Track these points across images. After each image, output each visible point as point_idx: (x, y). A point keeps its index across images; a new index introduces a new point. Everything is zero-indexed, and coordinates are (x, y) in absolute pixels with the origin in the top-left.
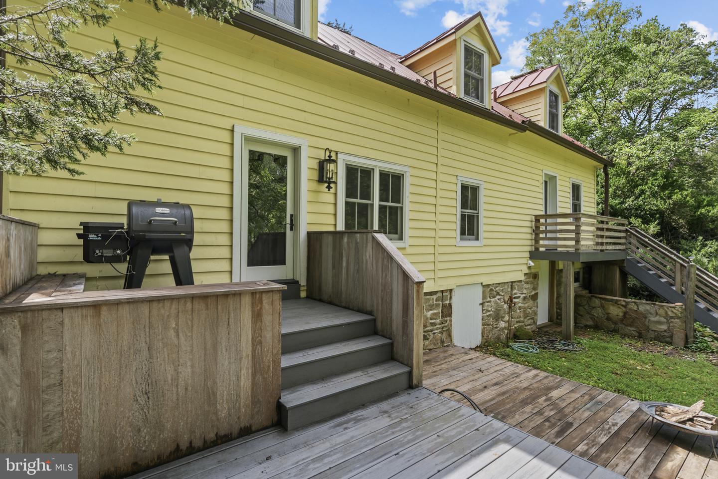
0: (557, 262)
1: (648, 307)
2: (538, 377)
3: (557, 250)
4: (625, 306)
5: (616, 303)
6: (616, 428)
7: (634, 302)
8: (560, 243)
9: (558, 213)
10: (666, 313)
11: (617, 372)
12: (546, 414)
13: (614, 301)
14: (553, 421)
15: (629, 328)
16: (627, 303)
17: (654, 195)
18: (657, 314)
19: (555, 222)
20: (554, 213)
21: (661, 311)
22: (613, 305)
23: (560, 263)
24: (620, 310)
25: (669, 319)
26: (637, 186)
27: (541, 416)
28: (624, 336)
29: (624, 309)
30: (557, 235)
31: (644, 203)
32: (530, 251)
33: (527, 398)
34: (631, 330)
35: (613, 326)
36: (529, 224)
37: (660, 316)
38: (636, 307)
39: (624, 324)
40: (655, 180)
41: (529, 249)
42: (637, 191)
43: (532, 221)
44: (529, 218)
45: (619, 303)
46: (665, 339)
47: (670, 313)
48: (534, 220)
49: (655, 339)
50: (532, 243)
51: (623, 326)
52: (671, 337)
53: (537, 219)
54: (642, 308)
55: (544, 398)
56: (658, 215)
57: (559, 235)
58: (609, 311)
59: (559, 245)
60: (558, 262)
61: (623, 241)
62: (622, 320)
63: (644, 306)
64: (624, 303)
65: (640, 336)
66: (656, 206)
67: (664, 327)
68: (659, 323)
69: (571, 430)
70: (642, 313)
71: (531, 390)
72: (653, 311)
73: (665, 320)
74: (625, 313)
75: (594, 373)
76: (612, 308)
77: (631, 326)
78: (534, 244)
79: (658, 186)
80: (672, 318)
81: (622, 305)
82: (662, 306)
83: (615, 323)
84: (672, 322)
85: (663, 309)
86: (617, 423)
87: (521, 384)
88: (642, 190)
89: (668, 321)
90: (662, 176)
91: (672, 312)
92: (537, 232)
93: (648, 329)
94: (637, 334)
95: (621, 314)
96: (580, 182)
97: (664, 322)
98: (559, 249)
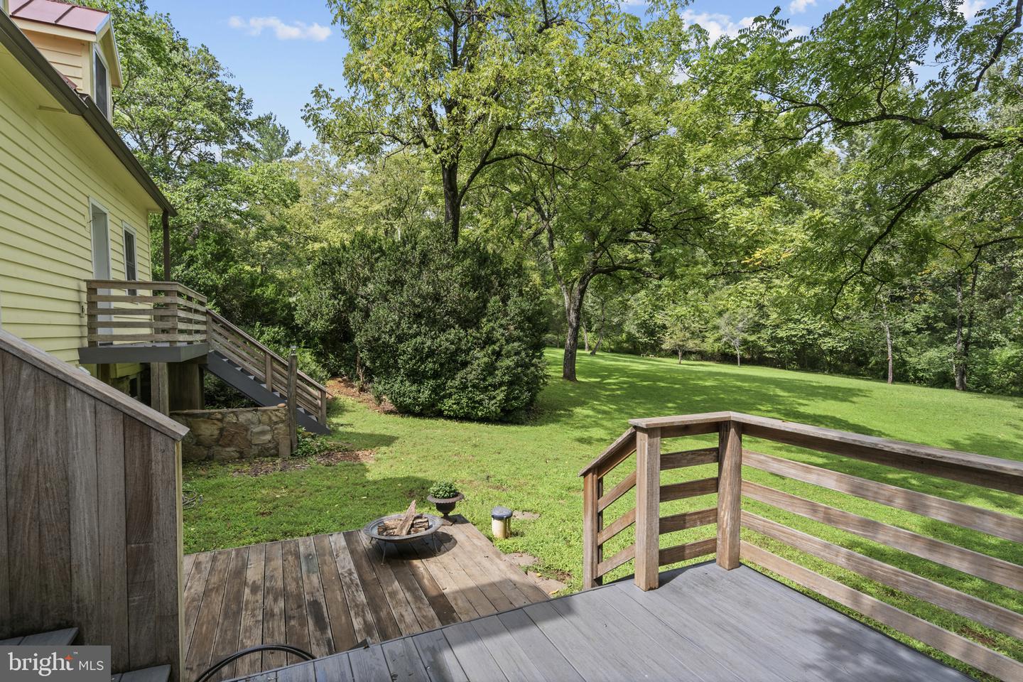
0: (112, 365)
1: (249, 416)
2: (203, 566)
3: (112, 344)
4: (221, 420)
5: (208, 418)
6: (356, 575)
7: (232, 412)
8: (117, 331)
9: (111, 279)
10: (270, 418)
11: (261, 511)
12: (276, 610)
13: (206, 416)
14: (295, 613)
15: (228, 449)
16: (224, 415)
17: (207, 265)
18: (260, 422)
19: (107, 294)
20: (106, 279)
21: (265, 418)
22: (205, 422)
23: (117, 367)
24: (215, 427)
25: (272, 424)
26: (185, 250)
27: (276, 618)
28: (223, 462)
29: (220, 424)
30: (111, 318)
31: (197, 274)
32: (78, 349)
33: (227, 606)
34: (231, 451)
35: (205, 452)
36: (73, 296)
37: (264, 424)
38: (235, 418)
39: (220, 445)
40: (207, 244)
41: (76, 344)
42: (186, 257)
43: (79, 291)
44: (73, 284)
45: (213, 417)
46: (270, 452)
47: (274, 418)
48: (86, 290)
49: (259, 456)
50: (82, 332)
51: (220, 448)
52: (276, 448)
53: (92, 287)
54: (242, 418)
55: (247, 591)
56: (214, 293)
57: (114, 319)
58: (200, 432)
59: (114, 336)
60: (115, 365)
61: (202, 328)
62: (217, 441)
63: (246, 416)
64: (219, 416)
65: (242, 456)
66: (212, 280)
67: (268, 437)
68: (263, 433)
69: (325, 610)
70: (242, 426)
71: (217, 589)
72: (255, 420)
73: (269, 428)
74: (221, 430)
75: (243, 525)
76: (203, 426)
77: (229, 446)
78: (86, 334)
79: (212, 254)
80: (276, 423)
81: (218, 420)
82: (265, 411)
83: (209, 447)
84: (276, 429)
85: (267, 414)
86: (350, 570)
87: (192, 590)
88: (192, 256)
89: (271, 428)
90: (214, 241)
91: (276, 416)
92: (93, 312)
93: (250, 444)
94: (237, 455)
95: (216, 432)
96: (134, 231)
97: (268, 431)
98: (115, 343)
